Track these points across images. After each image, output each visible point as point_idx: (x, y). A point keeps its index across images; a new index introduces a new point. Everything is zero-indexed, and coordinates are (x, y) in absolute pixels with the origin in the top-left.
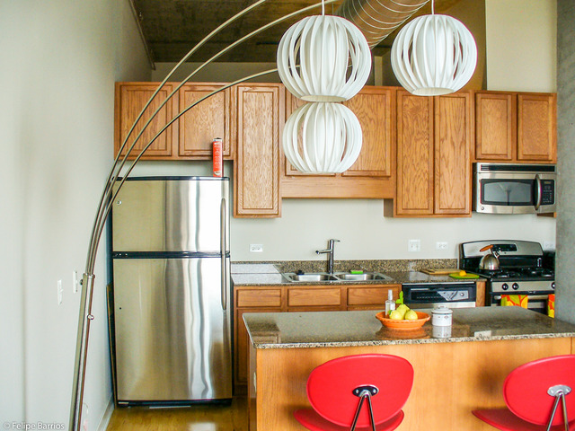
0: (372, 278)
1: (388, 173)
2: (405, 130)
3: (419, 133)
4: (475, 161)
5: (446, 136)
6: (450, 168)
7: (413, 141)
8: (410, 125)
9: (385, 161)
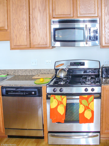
3: (21, 6)
7: (18, 11)
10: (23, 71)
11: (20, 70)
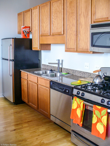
3: (72, 13)
5: (82, 12)
7: (70, 17)
8: (69, 11)
10: (79, 72)
11: (77, 71)
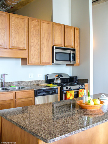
0: (20, 88)
1: (26, 48)
2: (31, 33)
3: (36, 34)
4: (53, 46)
5: (44, 36)
6: (45, 48)
7: (34, 37)
8: (33, 31)
9: (25, 44)
10: (25, 82)
11: (22, 82)
